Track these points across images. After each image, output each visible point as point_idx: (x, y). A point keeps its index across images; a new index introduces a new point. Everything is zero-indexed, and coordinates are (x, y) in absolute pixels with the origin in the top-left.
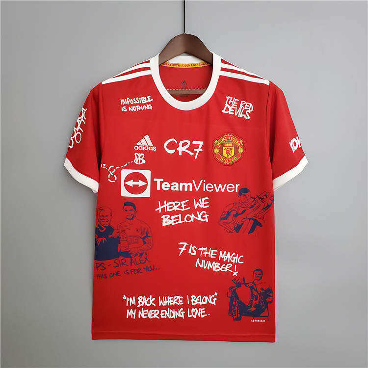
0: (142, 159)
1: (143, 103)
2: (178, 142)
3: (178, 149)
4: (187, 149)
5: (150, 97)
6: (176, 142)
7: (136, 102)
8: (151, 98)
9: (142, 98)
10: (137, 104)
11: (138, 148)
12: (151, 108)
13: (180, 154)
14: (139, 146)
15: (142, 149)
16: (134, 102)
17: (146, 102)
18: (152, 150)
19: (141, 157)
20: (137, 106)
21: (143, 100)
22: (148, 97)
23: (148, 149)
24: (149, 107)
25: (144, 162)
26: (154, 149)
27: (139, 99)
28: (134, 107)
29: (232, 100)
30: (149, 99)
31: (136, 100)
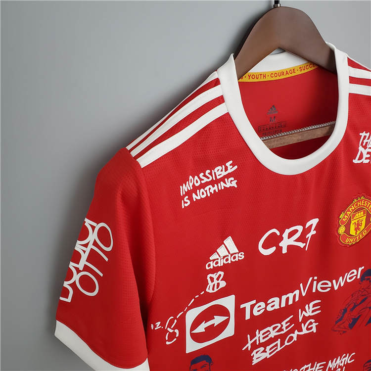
0: (219, 281)
1: (218, 177)
2: (282, 232)
3: (280, 245)
4: (296, 241)
5: (231, 162)
6: (278, 233)
7: (206, 180)
8: (233, 165)
9: (216, 169)
10: (207, 184)
11: (213, 264)
12: (234, 184)
13: (284, 251)
14: (214, 260)
15: (219, 265)
16: (201, 180)
17: (224, 173)
18: (237, 259)
19: (218, 279)
20: (207, 188)
21: (219, 172)
22: (228, 164)
23: (231, 259)
24: (232, 183)
25: (223, 284)
26: (241, 256)
27: (211, 174)
28: (202, 190)
29: (368, 139)
30: (229, 167)
31: (205, 176)
